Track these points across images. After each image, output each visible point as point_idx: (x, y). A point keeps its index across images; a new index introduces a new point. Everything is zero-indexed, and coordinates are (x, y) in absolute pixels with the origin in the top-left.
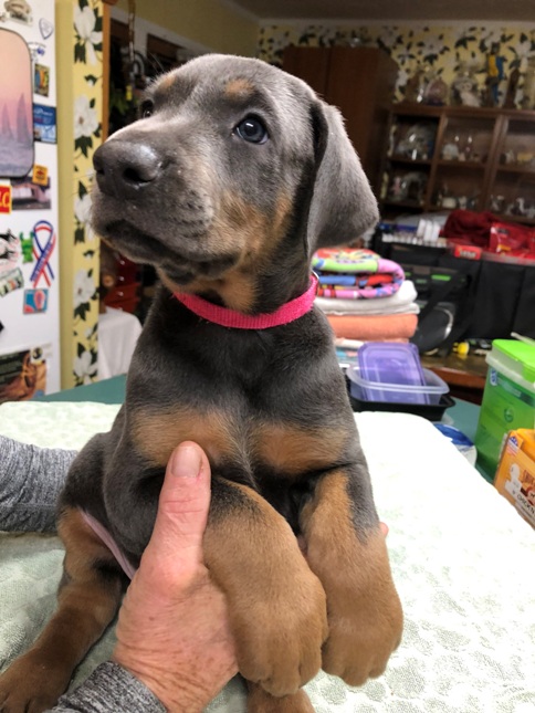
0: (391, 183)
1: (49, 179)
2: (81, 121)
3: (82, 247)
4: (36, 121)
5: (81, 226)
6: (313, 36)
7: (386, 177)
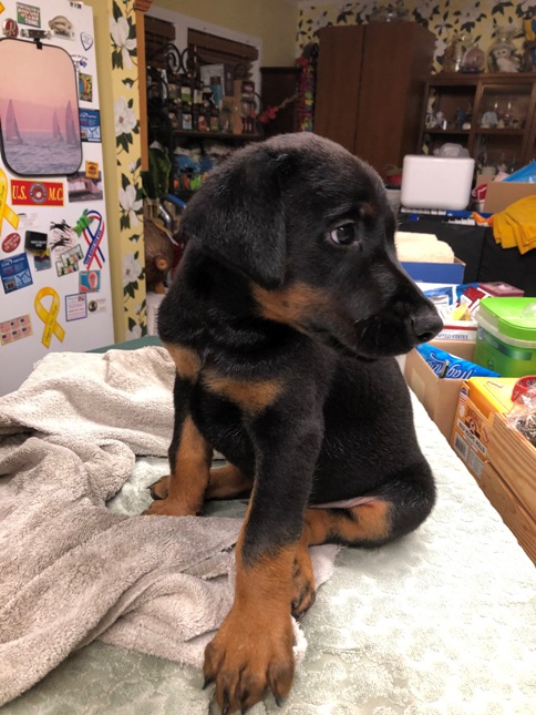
1: (100, 174)
2: (121, 120)
3: (128, 233)
5: (126, 214)
6: (350, 13)
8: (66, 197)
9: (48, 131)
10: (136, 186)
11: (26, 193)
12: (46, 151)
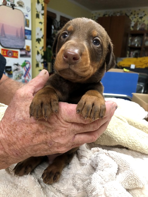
0: (130, 54)
1: (30, 50)
2: (38, 34)
3: (38, 69)
4: (26, 34)
5: (38, 63)
6: (107, 14)
7: (128, 52)
8: (19, 56)
9: (14, 34)
10: (42, 55)
11: (6, 53)
12: (13, 41)
